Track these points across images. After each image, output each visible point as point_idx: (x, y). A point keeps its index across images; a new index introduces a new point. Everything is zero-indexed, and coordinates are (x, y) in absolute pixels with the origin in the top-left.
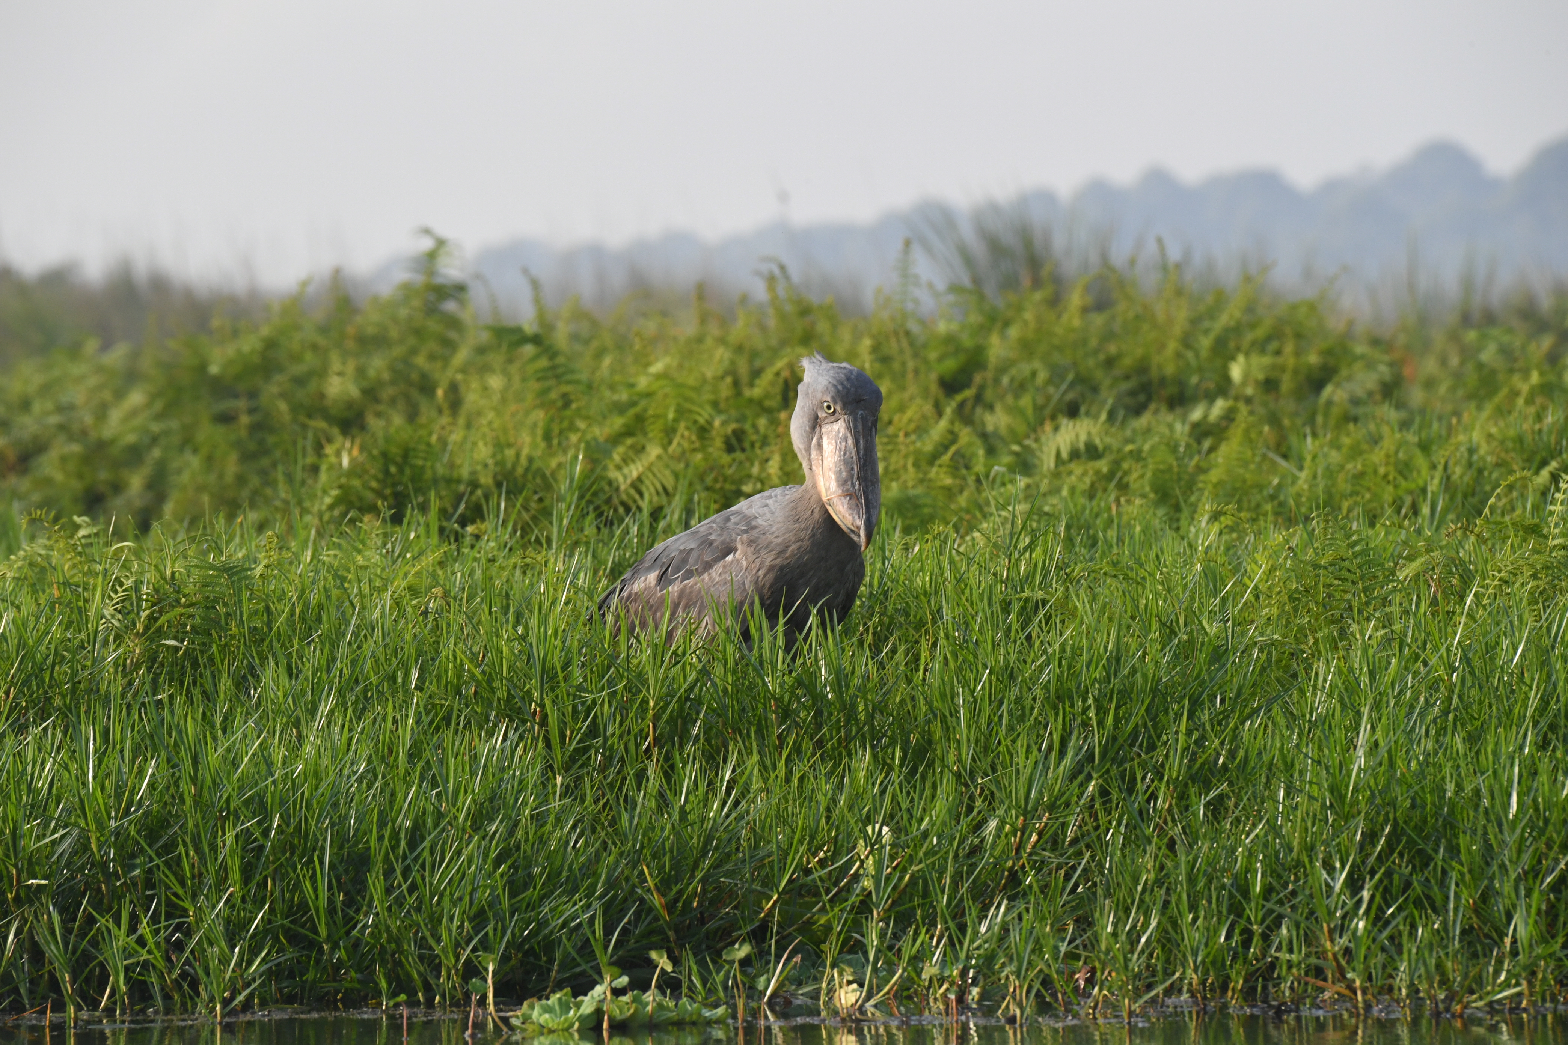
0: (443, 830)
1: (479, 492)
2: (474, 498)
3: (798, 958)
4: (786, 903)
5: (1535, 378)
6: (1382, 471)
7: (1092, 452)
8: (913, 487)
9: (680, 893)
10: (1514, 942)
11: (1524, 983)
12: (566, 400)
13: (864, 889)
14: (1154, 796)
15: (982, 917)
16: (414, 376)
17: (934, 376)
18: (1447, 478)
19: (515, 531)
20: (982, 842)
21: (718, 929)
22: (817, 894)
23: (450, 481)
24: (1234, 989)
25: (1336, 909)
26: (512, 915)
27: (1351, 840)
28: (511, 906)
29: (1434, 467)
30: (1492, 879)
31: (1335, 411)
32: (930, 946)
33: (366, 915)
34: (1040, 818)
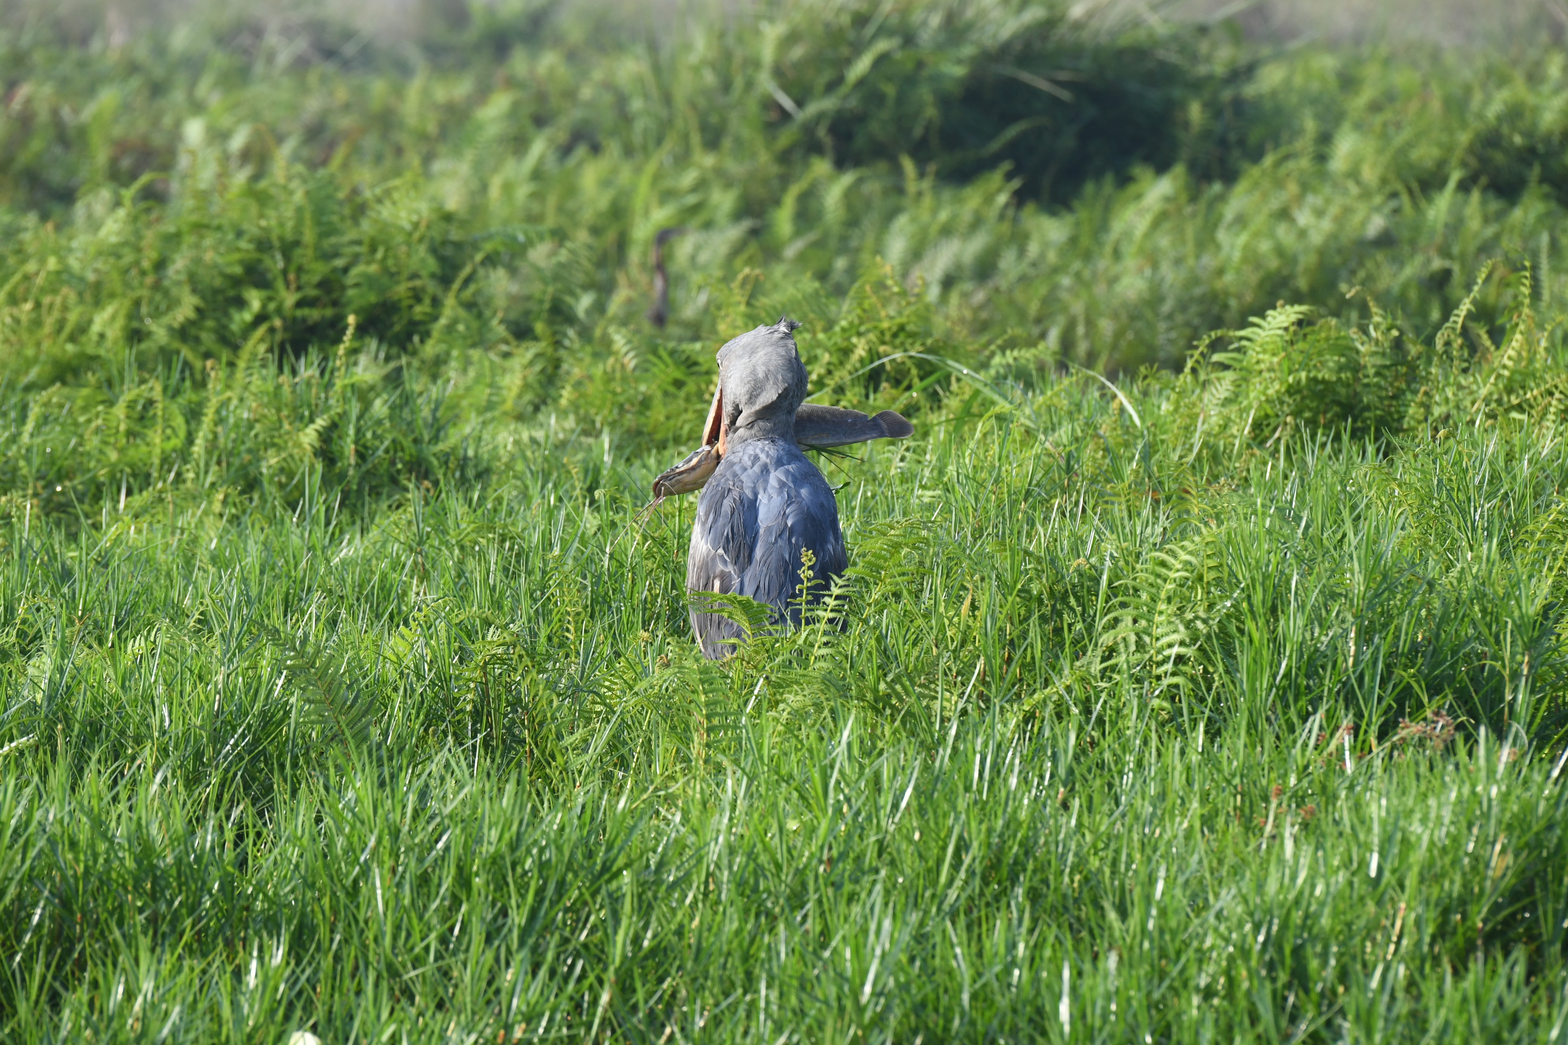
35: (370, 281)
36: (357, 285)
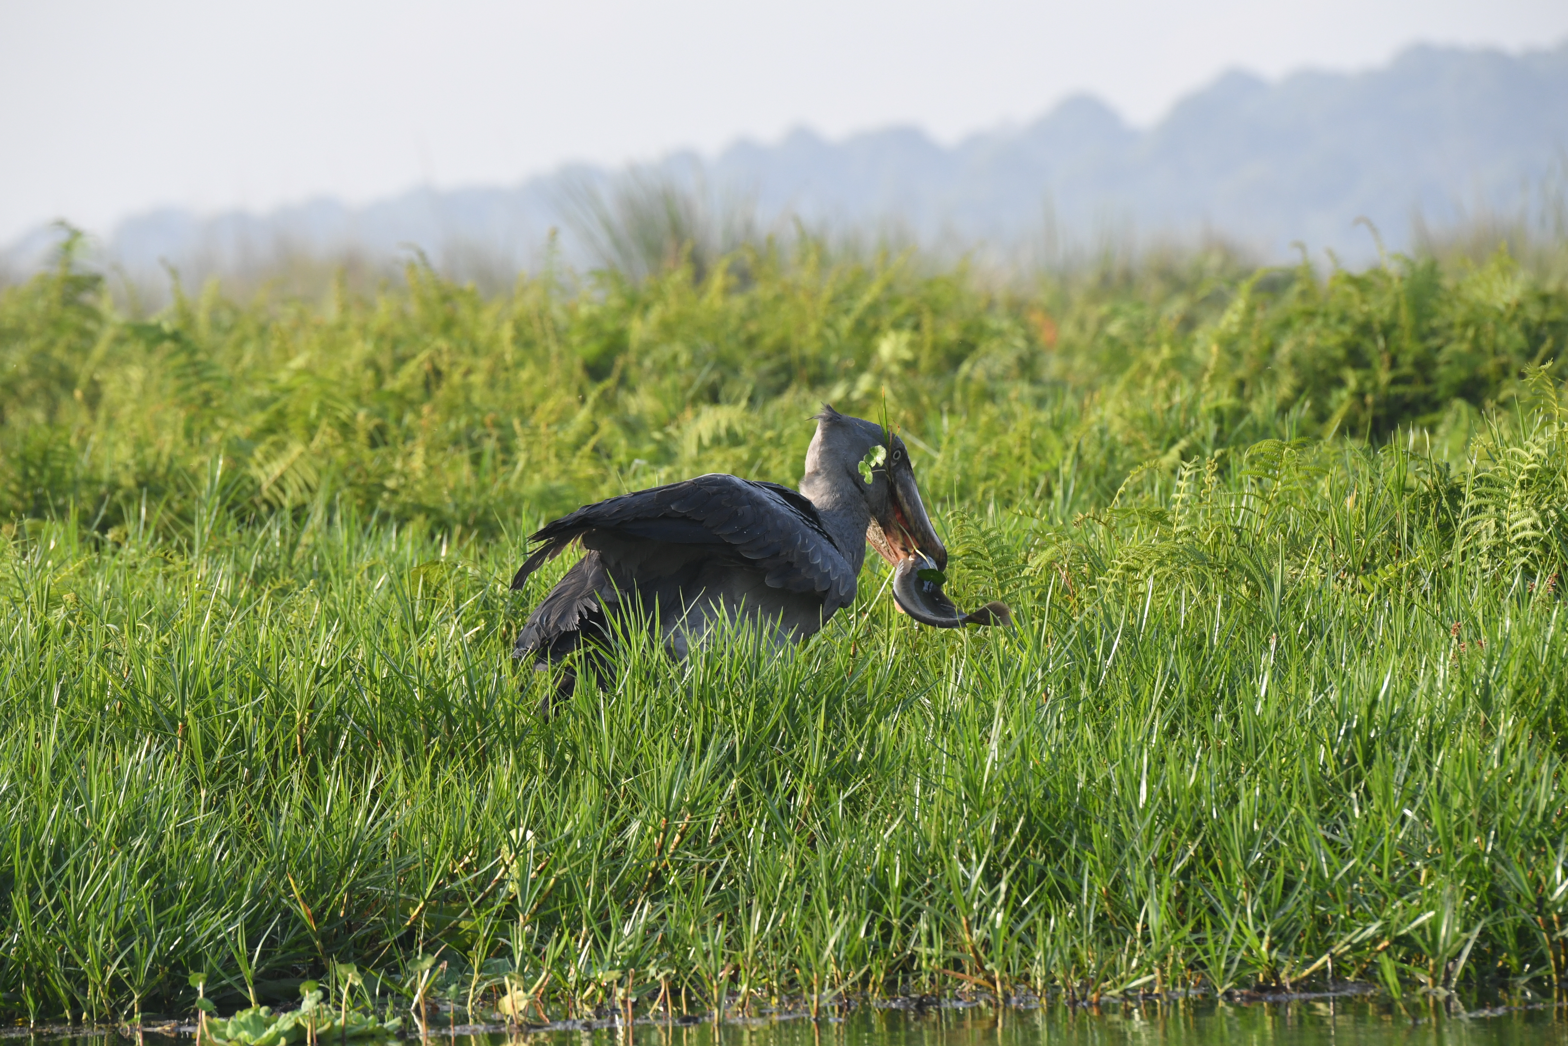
0: (87, 847)
1: (120, 494)
2: (115, 499)
3: (444, 965)
4: (433, 909)
5: (1166, 351)
6: (1016, 451)
7: (734, 439)
8: (557, 478)
9: (327, 903)
10: (1145, 927)
11: (1157, 970)
12: (207, 399)
13: (510, 894)
14: (794, 793)
15: (626, 918)
16: (53, 369)
17: (578, 361)
18: (1079, 457)
19: (156, 538)
20: (626, 842)
21: (367, 935)
22: (464, 899)
23: (90, 482)
24: (875, 983)
25: (973, 900)
26: (158, 930)
27: (986, 832)
28: (157, 920)
29: (1067, 447)
30: (1123, 867)
31: (973, 387)
32: (576, 949)
33: (12, 933)
34: (682, 818)
35: (1460, 359)
36: (1449, 363)
